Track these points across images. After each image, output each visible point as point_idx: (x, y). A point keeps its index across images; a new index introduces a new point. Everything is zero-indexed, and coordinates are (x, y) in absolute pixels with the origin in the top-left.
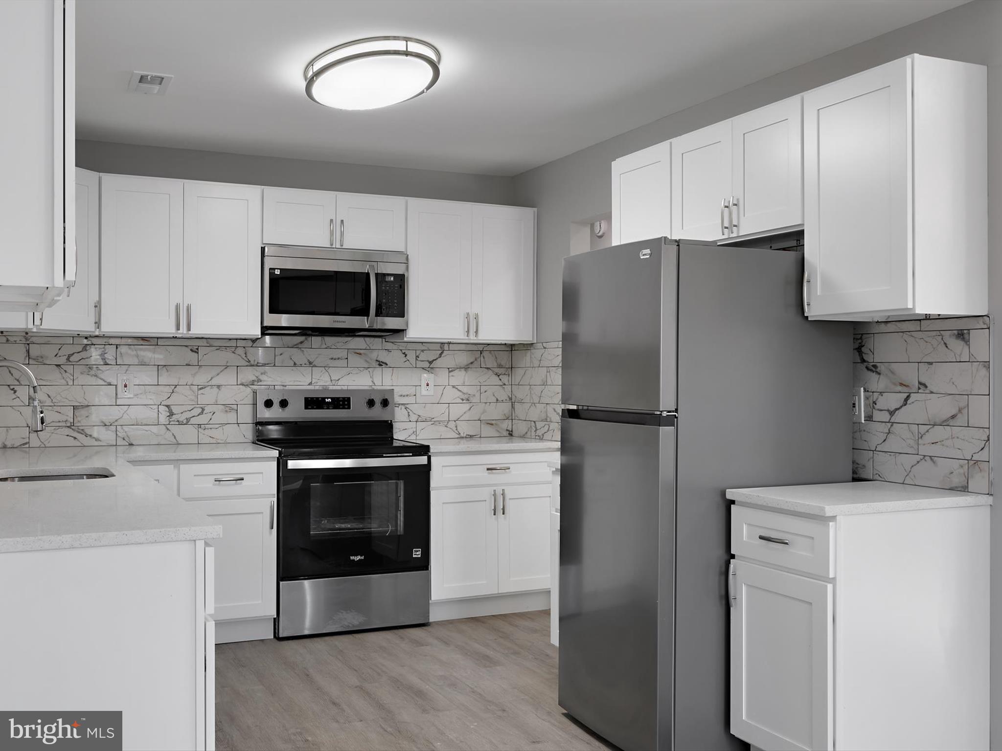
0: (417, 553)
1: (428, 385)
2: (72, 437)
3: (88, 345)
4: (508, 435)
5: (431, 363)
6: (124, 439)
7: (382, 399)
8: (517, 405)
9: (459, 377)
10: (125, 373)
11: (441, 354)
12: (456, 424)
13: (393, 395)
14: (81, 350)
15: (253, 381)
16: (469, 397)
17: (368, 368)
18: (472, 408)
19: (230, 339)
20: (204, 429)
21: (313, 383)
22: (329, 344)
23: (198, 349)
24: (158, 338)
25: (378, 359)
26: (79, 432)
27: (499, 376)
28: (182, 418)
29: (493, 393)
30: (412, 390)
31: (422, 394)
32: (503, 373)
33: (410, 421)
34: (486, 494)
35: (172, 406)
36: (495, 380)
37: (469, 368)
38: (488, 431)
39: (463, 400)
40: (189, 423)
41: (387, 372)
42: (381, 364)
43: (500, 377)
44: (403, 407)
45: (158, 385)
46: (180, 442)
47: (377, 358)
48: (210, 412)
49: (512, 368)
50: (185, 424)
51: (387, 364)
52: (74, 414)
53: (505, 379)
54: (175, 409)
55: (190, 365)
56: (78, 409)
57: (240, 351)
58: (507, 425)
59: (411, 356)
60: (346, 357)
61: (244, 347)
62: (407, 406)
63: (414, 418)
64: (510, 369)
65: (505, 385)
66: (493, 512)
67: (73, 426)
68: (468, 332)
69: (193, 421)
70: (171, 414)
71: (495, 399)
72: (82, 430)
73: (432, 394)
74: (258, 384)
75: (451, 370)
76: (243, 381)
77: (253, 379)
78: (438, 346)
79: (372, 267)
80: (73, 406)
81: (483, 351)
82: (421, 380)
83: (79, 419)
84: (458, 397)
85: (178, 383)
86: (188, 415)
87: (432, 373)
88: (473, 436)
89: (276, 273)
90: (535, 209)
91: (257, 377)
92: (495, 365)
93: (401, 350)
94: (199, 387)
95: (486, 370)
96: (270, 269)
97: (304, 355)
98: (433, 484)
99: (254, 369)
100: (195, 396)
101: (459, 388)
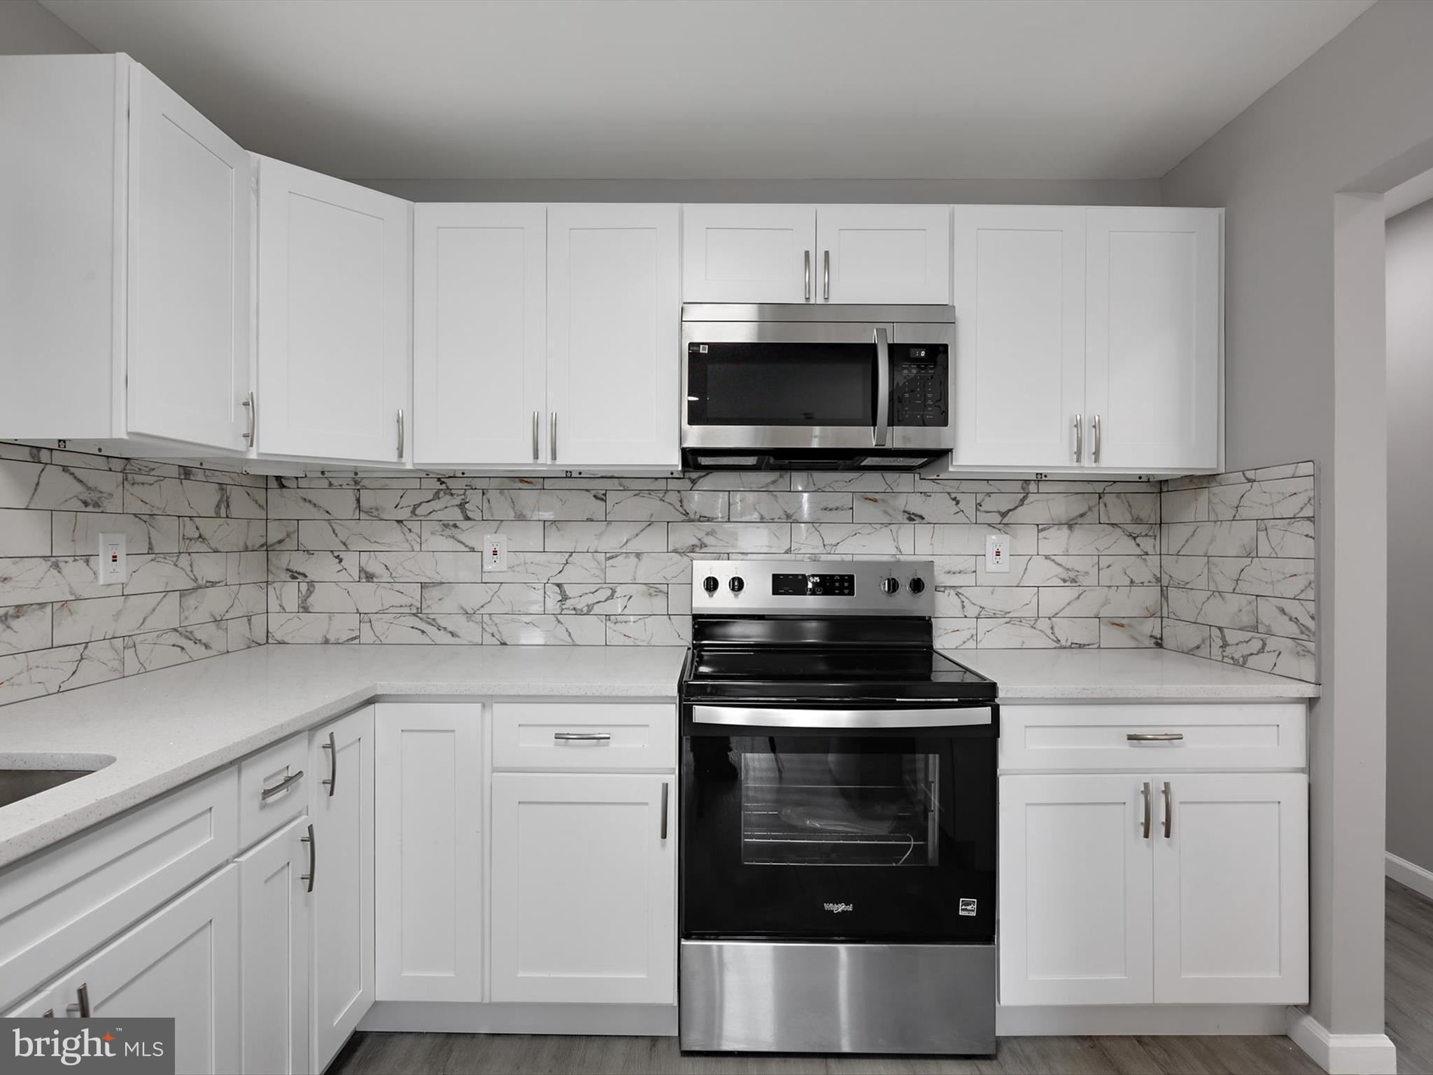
0: (969, 908)
1: (998, 554)
2: (420, 630)
3: (442, 490)
4: (1154, 646)
5: (1004, 515)
6: (493, 636)
7: (911, 578)
8: (1173, 594)
9: (1057, 541)
10: (495, 533)
11: (1023, 500)
12: (1052, 623)
13: (933, 571)
14: (431, 498)
15: (693, 545)
16: (1076, 576)
17: (890, 524)
18: (1083, 595)
19: (657, 478)
20: (615, 623)
21: (792, 549)
22: (820, 485)
23: (605, 495)
24: (544, 478)
25: (907, 509)
26: (429, 623)
27: (1135, 538)
28: (582, 604)
29: (1124, 570)
30: (969, 563)
31: (987, 571)
32: (1143, 534)
33: (966, 617)
34: (1126, 788)
35: (565, 585)
36: (1128, 546)
37: (1076, 524)
38: (1112, 637)
39: (1065, 581)
40: (591, 613)
41: (923, 531)
42: (912, 517)
43: (1138, 539)
44: (953, 592)
45: (544, 552)
46: (577, 643)
47: (905, 507)
48: (625, 596)
49: (1161, 523)
50: (584, 615)
51: (923, 518)
52: (421, 594)
53: (1148, 544)
54: (569, 590)
55: (593, 521)
56: (427, 587)
57: (672, 497)
58: (1151, 626)
59: (968, 503)
60: (851, 506)
61: (679, 491)
62: (960, 590)
63: (972, 611)
64: (1158, 526)
65: (1147, 554)
66: (1142, 829)
67: (421, 613)
68: (1079, 453)
69: (597, 609)
70: (564, 598)
71: (1129, 581)
72: (434, 620)
73: (1008, 571)
74: (701, 551)
75: (1040, 528)
76: (678, 546)
77: (694, 543)
78: (1017, 486)
79: (882, 332)
80: (421, 583)
81: (1103, 493)
82: (985, 545)
83: (429, 602)
84: (1057, 576)
85: (575, 548)
86: (591, 599)
87: (1007, 533)
88: (1085, 645)
89: (701, 351)
90: (1222, 210)
91: (700, 540)
92: (1128, 518)
93: (949, 493)
94: (608, 555)
95: (1110, 527)
96: (691, 345)
97: (777, 502)
98: (1004, 762)
99: (695, 526)
100: (602, 570)
101: (1056, 560)
